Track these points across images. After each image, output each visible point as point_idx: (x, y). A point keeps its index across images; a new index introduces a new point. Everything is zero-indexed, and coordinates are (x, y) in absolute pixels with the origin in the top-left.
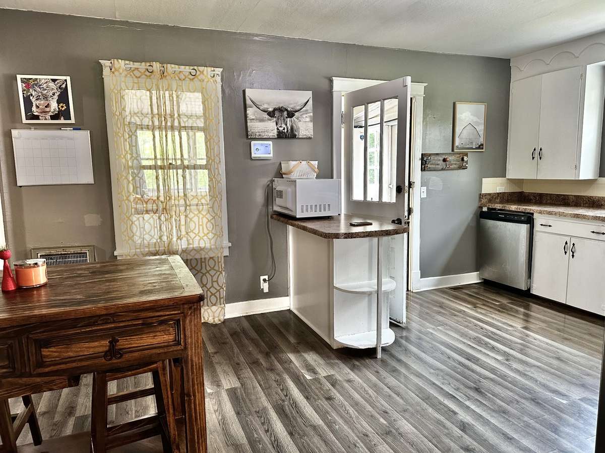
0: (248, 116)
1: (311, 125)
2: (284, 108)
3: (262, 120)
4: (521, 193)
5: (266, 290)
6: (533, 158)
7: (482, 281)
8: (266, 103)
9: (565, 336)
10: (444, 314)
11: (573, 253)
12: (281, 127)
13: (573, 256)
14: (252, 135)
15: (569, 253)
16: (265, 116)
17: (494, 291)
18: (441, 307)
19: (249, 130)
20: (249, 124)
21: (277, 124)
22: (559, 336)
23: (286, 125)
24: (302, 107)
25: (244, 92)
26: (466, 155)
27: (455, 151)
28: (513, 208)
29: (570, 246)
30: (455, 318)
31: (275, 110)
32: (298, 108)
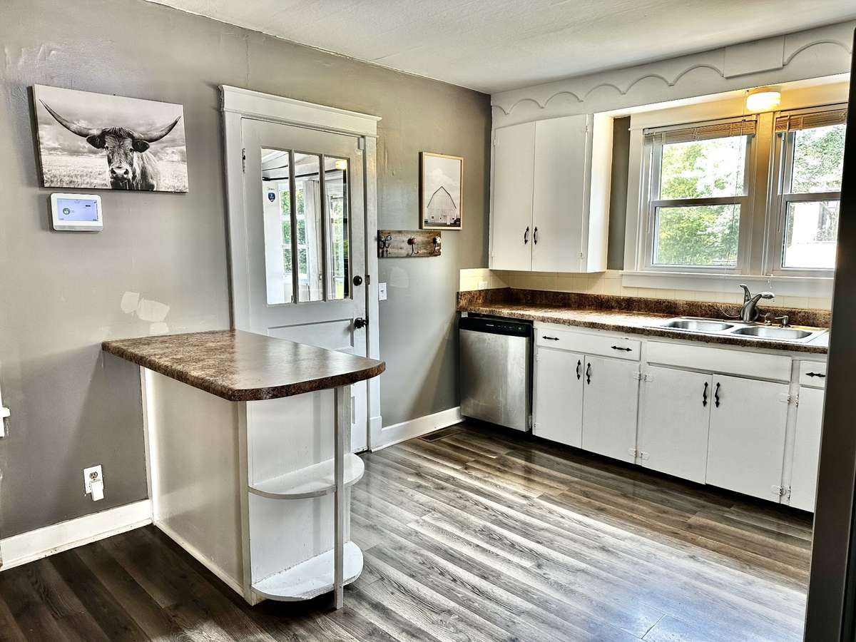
0: (41, 140)
1: (183, 168)
2: (125, 132)
3: (75, 152)
4: (507, 290)
5: (98, 495)
6: (526, 241)
7: (464, 419)
8: (85, 119)
9: (597, 504)
10: (426, 488)
11: (589, 377)
12: (119, 168)
13: (589, 381)
14: (52, 182)
15: (584, 377)
16: (82, 145)
17: (484, 436)
18: (418, 475)
19: (45, 170)
20: (45, 158)
21: (110, 162)
22: (589, 504)
23: (131, 165)
24: (164, 133)
25: (30, 91)
26: (439, 235)
27: (424, 227)
28: (506, 312)
29: (584, 367)
30: (443, 493)
31: (104, 133)
32: (156, 134)
